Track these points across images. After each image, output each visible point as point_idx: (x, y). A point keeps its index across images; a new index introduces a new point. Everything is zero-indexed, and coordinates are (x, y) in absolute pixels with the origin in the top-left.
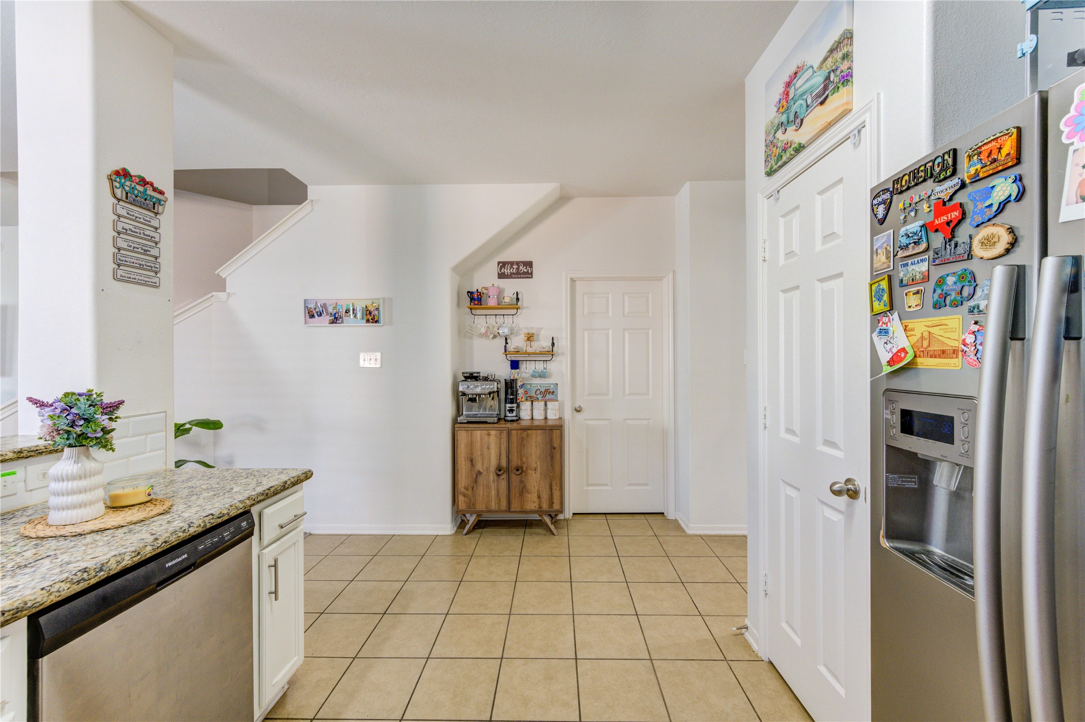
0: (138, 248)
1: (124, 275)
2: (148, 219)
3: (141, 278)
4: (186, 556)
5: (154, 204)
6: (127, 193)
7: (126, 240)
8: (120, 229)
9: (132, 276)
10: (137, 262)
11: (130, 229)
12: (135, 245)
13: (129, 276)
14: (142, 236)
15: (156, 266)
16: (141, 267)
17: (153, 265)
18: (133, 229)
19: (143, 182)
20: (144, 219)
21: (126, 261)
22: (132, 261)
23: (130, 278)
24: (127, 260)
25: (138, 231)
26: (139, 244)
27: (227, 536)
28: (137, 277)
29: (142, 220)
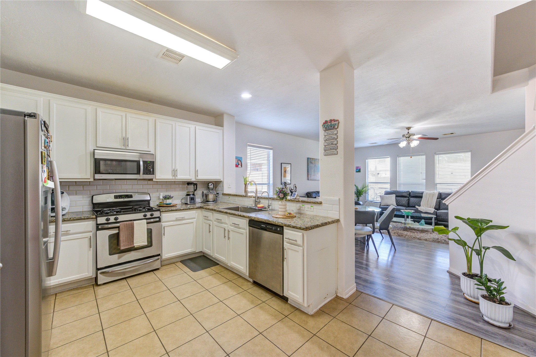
0: (330, 144)
1: (326, 153)
2: (333, 132)
3: (330, 153)
5: (334, 126)
6: (326, 128)
7: (326, 143)
8: (325, 140)
9: (328, 153)
10: (329, 148)
11: (328, 139)
12: (329, 143)
13: (327, 153)
14: (331, 139)
15: (335, 147)
16: (331, 149)
17: (334, 147)
18: (329, 138)
19: (331, 121)
20: (332, 133)
21: (326, 149)
22: (328, 148)
23: (327, 154)
24: (327, 148)
25: (330, 138)
26: (330, 142)
27: (273, 229)
28: (329, 153)
29: (331, 134)
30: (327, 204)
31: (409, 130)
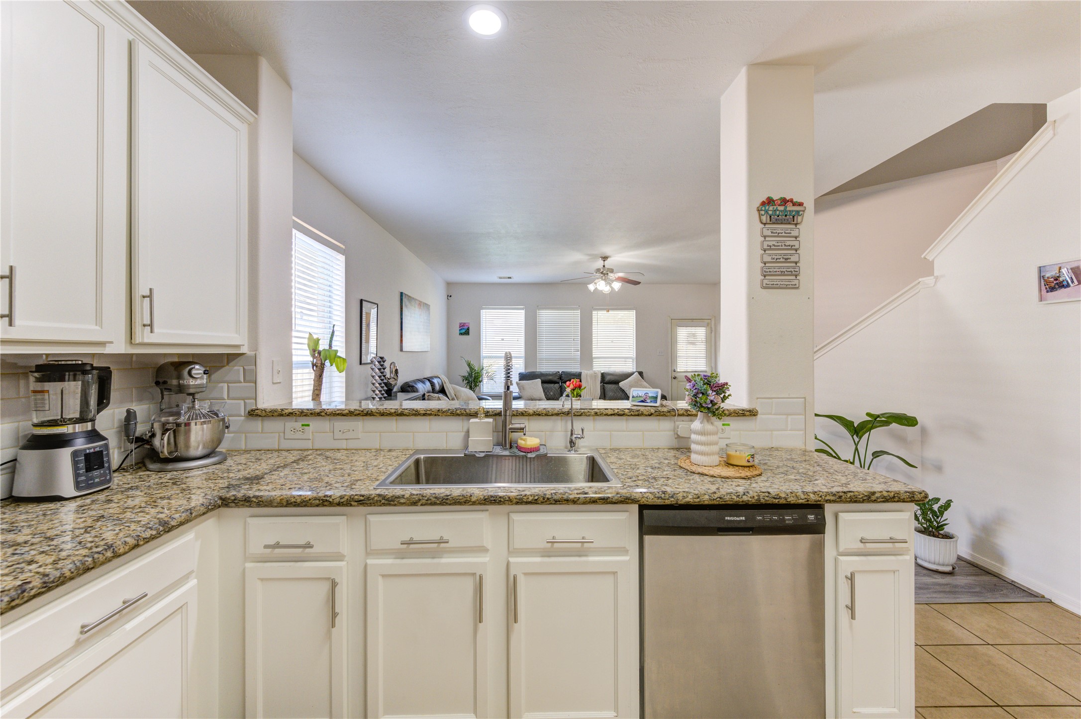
0: (780, 259)
1: (768, 283)
2: (789, 232)
3: (782, 283)
4: (743, 518)
5: (793, 217)
6: (770, 216)
7: (770, 255)
8: (765, 247)
9: (775, 283)
10: (779, 270)
11: (774, 245)
12: (778, 257)
13: (772, 283)
14: (783, 247)
15: (796, 270)
16: (783, 274)
17: (792, 270)
18: (776, 244)
19: (784, 201)
20: (785, 233)
21: (770, 272)
22: (775, 270)
23: (773, 284)
24: (771, 270)
25: (780, 244)
26: (780, 255)
27: (788, 520)
28: (779, 283)
29: (783, 234)
30: (771, 414)
31: (604, 261)
